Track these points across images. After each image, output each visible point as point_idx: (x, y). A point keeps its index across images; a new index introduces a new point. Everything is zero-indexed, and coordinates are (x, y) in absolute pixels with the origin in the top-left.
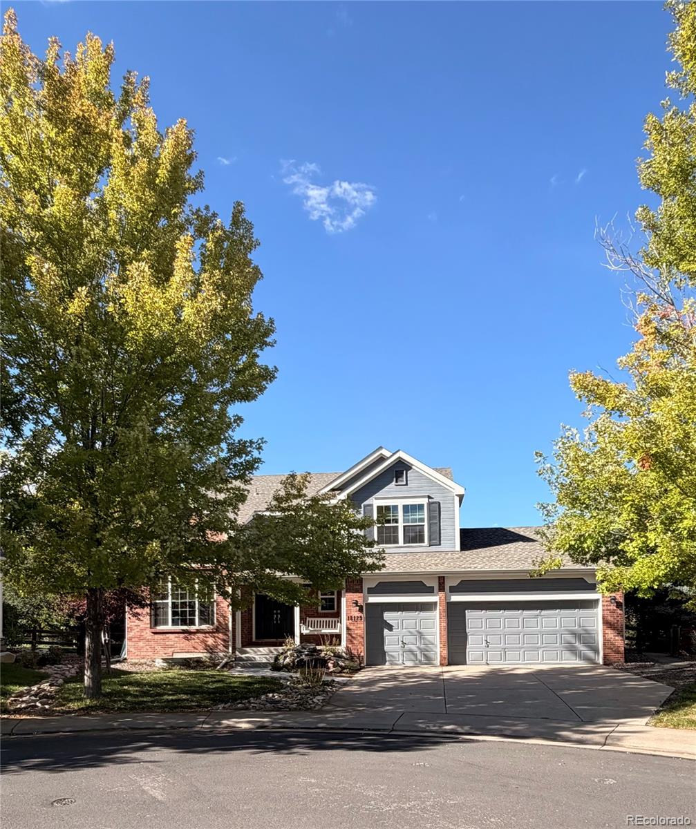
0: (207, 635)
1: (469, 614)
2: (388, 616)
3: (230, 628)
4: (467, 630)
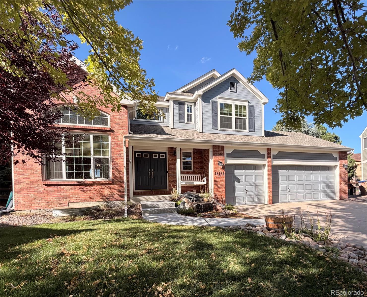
0: (103, 186)
2: (237, 173)
3: (125, 181)
4: (280, 182)
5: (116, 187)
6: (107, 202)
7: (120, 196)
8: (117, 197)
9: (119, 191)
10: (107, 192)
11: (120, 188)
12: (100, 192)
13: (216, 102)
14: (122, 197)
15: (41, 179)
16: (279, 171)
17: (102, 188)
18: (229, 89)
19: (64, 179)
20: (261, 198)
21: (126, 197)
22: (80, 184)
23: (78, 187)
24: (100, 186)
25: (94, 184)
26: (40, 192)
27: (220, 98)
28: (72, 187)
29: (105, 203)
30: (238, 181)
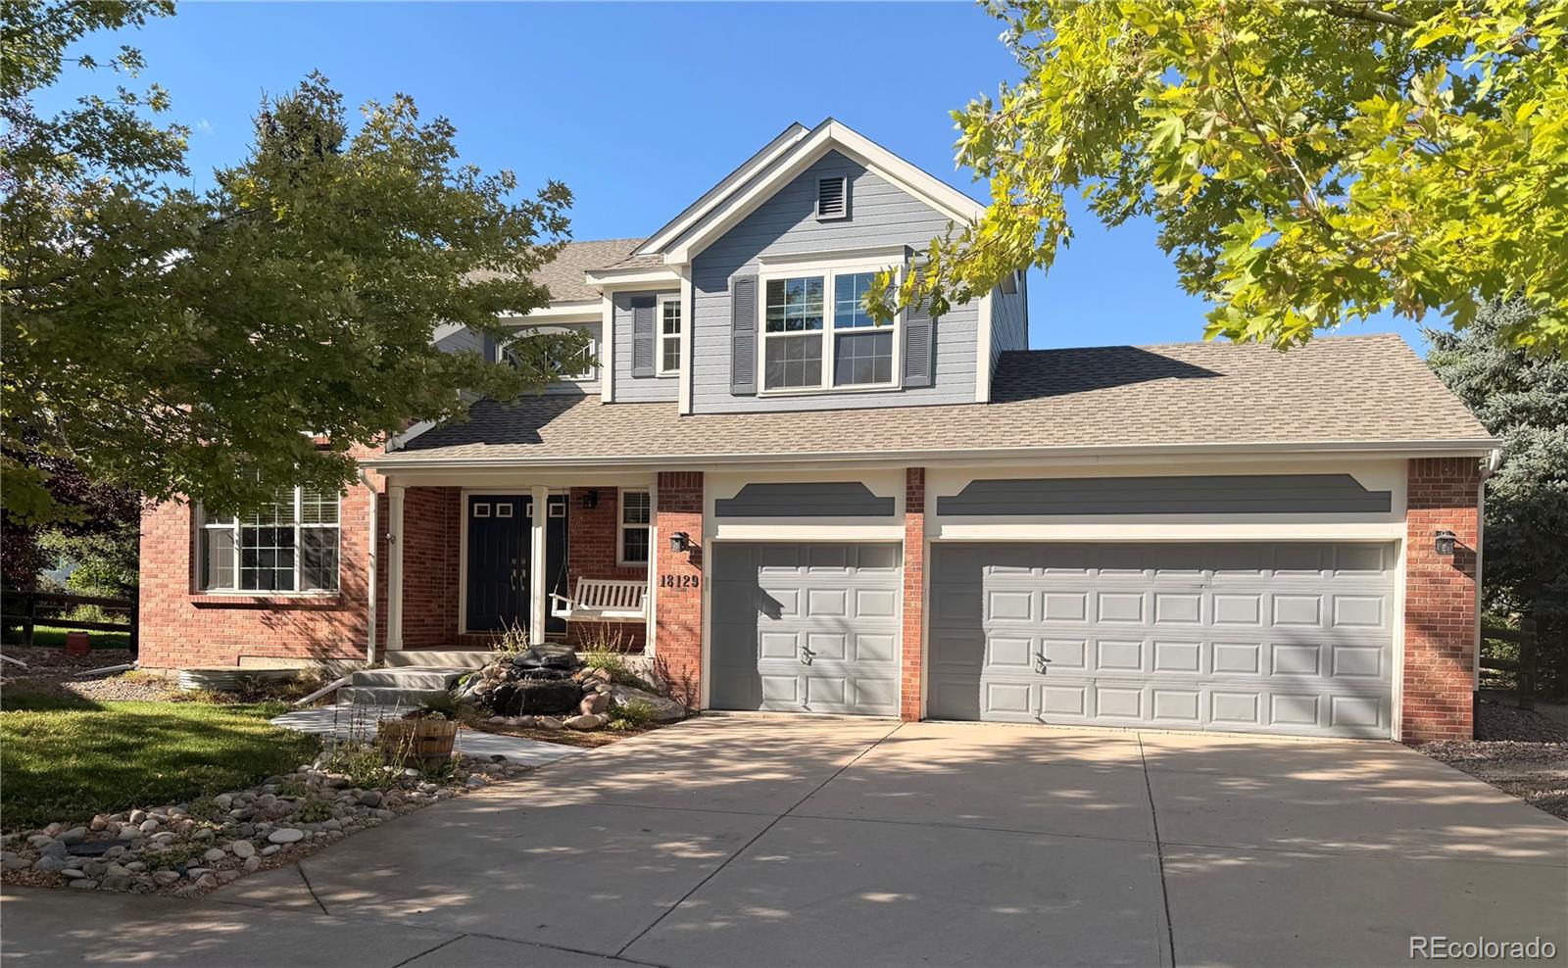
0: (316, 615)
1: (993, 577)
2: (770, 578)
3: (372, 601)
4: (986, 623)
5: (348, 617)
6: (324, 661)
7: (355, 644)
8: (347, 647)
9: (355, 629)
10: (323, 630)
11: (357, 622)
12: (306, 631)
13: (751, 282)
14: (363, 649)
15: (187, 587)
16: (986, 569)
17: (312, 620)
18: (815, 215)
19: (235, 592)
20: (876, 687)
21: (370, 652)
22: (262, 604)
23: (259, 613)
24: (307, 614)
25: (294, 605)
26: (186, 623)
27: (768, 261)
28: (247, 612)
29: (320, 666)
30: (775, 609)
